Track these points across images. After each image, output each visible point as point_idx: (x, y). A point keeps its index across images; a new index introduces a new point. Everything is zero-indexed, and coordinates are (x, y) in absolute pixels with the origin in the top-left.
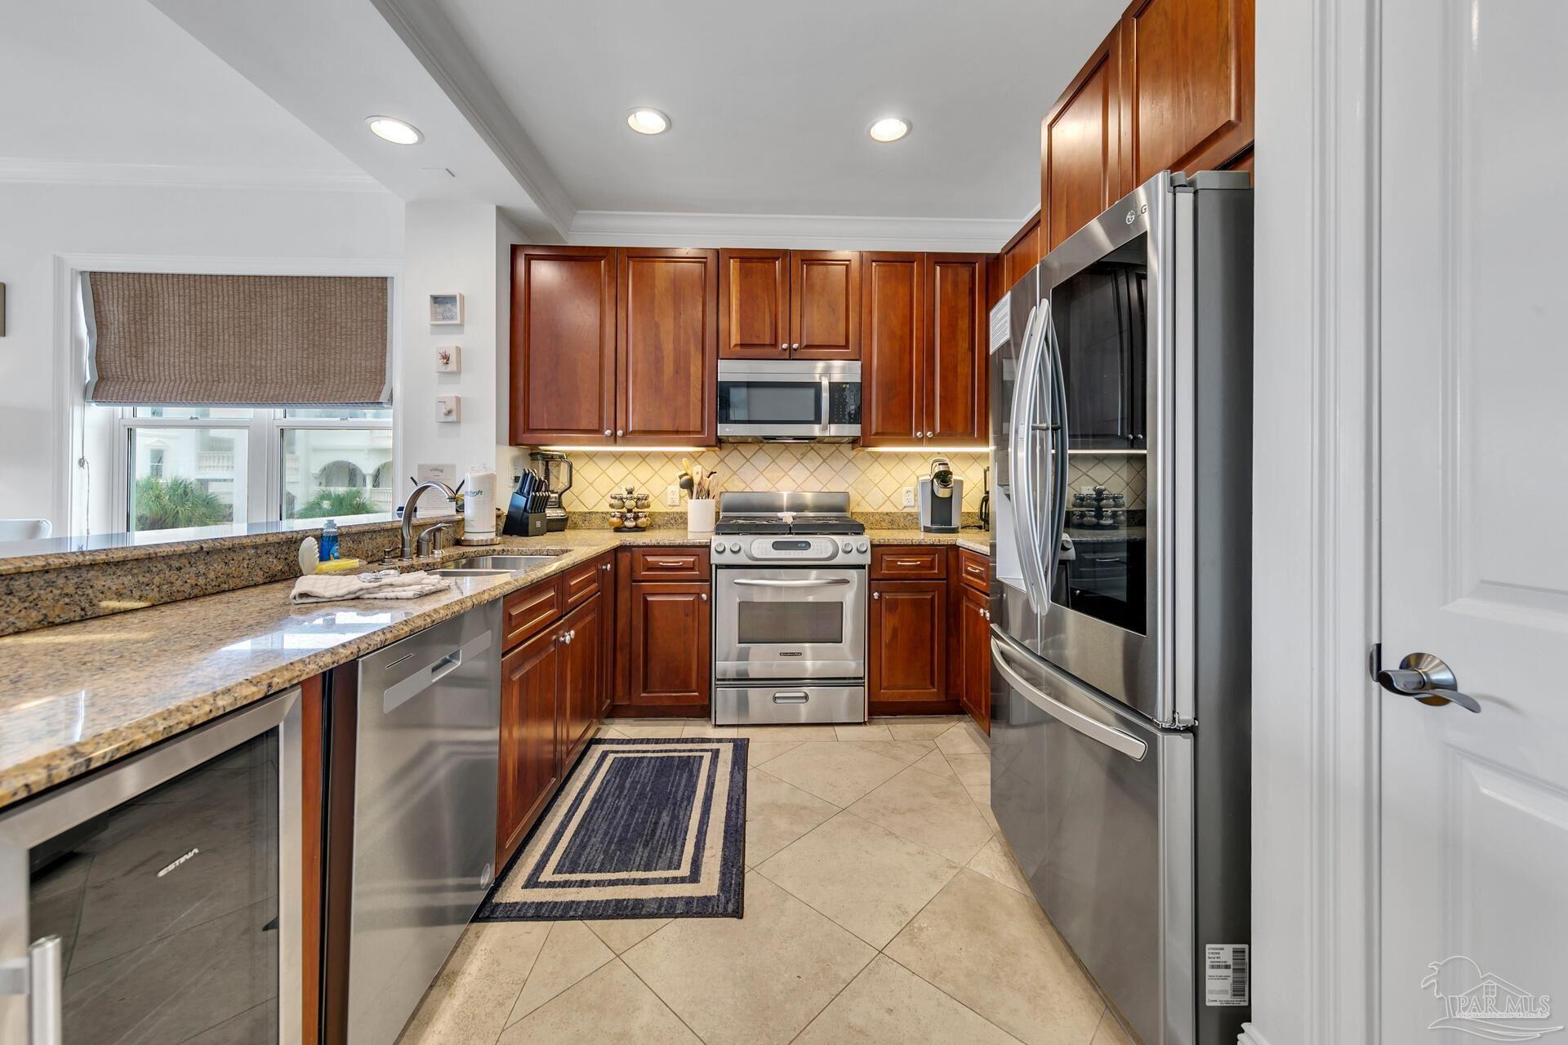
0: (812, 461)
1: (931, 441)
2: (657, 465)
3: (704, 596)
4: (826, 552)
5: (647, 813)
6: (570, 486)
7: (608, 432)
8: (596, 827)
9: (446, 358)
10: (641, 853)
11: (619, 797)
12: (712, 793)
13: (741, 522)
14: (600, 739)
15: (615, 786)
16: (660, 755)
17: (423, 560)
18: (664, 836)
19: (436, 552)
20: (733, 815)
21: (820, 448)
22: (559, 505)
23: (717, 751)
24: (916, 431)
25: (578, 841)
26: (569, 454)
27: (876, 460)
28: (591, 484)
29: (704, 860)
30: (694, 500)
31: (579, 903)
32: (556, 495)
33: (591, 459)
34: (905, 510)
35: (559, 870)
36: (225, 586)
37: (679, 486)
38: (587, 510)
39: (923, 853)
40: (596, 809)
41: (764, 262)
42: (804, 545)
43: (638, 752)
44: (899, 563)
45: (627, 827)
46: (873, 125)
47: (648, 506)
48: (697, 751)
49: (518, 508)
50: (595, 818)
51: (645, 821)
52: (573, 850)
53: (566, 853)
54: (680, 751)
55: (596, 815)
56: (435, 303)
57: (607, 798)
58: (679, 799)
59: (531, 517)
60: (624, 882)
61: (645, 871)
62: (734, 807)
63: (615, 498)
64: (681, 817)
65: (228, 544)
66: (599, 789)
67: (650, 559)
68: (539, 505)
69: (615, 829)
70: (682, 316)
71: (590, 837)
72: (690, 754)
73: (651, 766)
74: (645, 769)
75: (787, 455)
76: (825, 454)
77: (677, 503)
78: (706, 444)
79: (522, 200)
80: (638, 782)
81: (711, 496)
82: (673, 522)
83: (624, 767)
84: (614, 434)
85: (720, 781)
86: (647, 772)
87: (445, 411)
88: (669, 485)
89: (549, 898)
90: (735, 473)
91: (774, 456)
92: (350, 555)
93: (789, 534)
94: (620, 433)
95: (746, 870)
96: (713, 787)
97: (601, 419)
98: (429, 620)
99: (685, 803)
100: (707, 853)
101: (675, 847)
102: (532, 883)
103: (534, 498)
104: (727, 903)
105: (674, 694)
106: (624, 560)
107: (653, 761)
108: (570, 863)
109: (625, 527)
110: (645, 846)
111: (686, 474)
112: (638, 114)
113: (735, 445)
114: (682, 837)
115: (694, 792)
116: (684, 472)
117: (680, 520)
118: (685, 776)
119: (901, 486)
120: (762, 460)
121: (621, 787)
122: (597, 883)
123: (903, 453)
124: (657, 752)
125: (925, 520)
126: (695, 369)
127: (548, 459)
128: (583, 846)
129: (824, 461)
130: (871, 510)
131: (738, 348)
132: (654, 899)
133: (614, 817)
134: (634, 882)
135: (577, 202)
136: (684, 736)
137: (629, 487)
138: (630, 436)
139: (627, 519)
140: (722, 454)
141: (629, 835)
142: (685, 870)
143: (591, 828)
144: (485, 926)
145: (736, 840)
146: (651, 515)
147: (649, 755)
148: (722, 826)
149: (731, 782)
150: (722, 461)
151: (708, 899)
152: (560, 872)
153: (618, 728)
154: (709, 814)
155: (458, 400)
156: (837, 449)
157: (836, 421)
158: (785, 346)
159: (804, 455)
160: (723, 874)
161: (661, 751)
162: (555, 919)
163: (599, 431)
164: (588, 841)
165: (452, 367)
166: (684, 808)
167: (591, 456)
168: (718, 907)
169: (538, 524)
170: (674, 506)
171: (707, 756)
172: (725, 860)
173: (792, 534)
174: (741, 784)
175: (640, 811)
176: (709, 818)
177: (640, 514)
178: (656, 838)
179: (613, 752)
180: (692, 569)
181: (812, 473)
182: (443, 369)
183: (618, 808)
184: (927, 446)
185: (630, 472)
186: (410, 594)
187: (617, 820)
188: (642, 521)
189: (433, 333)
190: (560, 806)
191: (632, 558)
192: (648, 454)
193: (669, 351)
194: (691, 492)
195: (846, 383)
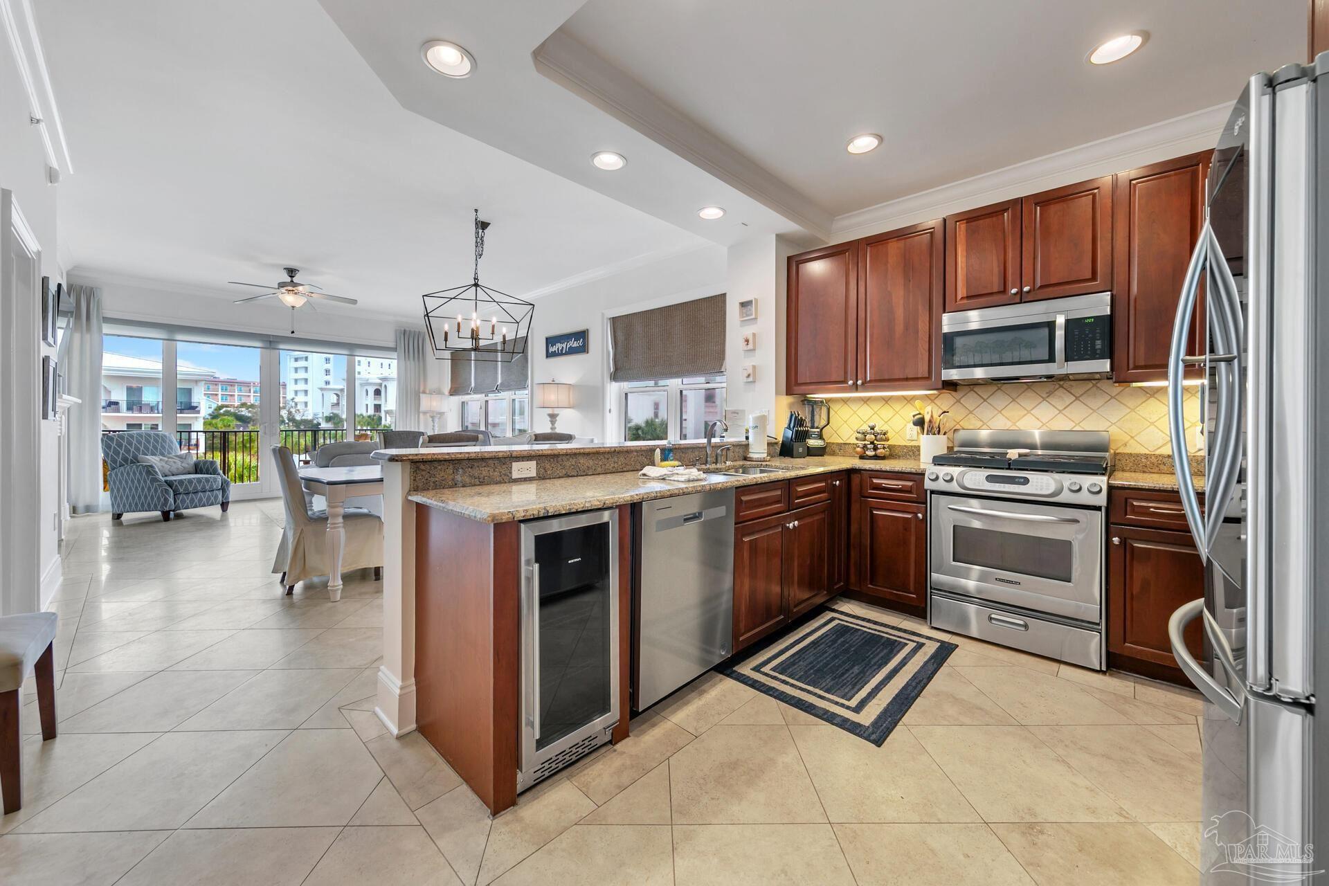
0: (1062, 399)
2: (898, 406)
3: (920, 515)
4: (1048, 489)
5: (844, 663)
6: (828, 424)
7: (850, 382)
8: (806, 657)
9: (747, 341)
10: (828, 681)
11: (829, 647)
12: (901, 668)
13: (963, 455)
14: (834, 609)
15: (831, 639)
16: (870, 631)
17: (719, 466)
18: (849, 679)
19: (727, 462)
20: (910, 688)
21: (1072, 386)
22: (820, 437)
23: (923, 644)
25: (792, 660)
26: (828, 400)
28: (846, 422)
29: (870, 704)
30: (925, 435)
31: (777, 690)
32: (818, 430)
33: (845, 403)
35: (773, 669)
36: (625, 469)
37: (912, 424)
38: (842, 442)
39: (1092, 791)
40: (811, 648)
41: (992, 217)
42: (1022, 480)
43: (857, 625)
44: (1152, 509)
45: (826, 664)
46: (1093, 51)
47: (887, 440)
48: (905, 639)
49: (787, 438)
50: (808, 652)
51: (840, 666)
52: (787, 663)
53: (782, 663)
54: (891, 635)
55: (810, 650)
56: (742, 306)
57: (821, 644)
58: (872, 663)
59: (796, 445)
60: (809, 692)
61: (825, 692)
62: (914, 684)
63: (859, 433)
64: (868, 674)
65: (625, 449)
66: (819, 637)
67: (875, 481)
68: (802, 436)
69: (818, 663)
70: (911, 283)
71: (800, 661)
72: (898, 639)
73: (862, 637)
74: (857, 637)
75: (1030, 394)
76: (1078, 391)
77: (915, 438)
78: (934, 388)
79: (789, 226)
80: (848, 643)
81: (942, 432)
82: (911, 453)
83: (843, 631)
84: (855, 384)
85: (912, 663)
86: (858, 639)
87: (747, 375)
88: (907, 422)
89: (762, 680)
90: (971, 412)
91: (1014, 395)
92: (675, 459)
93: (1007, 469)
94: (860, 382)
95: (901, 723)
96: (904, 665)
97: (846, 373)
98: (681, 491)
99: (875, 667)
100: (875, 701)
101: (853, 688)
102: (757, 669)
103: (797, 431)
104: (873, 734)
105: (895, 592)
106: (856, 479)
107: (866, 634)
108: (781, 669)
109: (867, 455)
110: (833, 679)
111: (920, 414)
112: (855, 142)
113: (972, 387)
114: (862, 684)
115: (886, 663)
116: (918, 412)
117: (914, 452)
118: (885, 651)
120: (1000, 400)
121: (834, 641)
122: (792, 685)
124: (872, 629)
126: (923, 326)
127: (813, 404)
128: (793, 664)
129: (1077, 398)
131: (965, 301)
132: (823, 708)
133: (820, 656)
134: (815, 694)
135: (834, 212)
136: (900, 626)
137: (871, 424)
138: (866, 385)
139: (868, 449)
140: (957, 395)
141: (825, 669)
142: (853, 703)
143: (803, 656)
144: (725, 679)
145: (903, 703)
146: (890, 447)
147: (865, 629)
148: (897, 691)
149: (922, 667)
150: (958, 401)
151: (859, 725)
152: (774, 671)
153: (851, 606)
154: (890, 680)
155: (754, 367)
156: (1091, 385)
157: (1076, 357)
158: (1014, 291)
159: (1050, 394)
160: (879, 717)
161: (875, 630)
162: (761, 691)
163: (845, 382)
164: (798, 662)
165: (751, 346)
166: (873, 669)
167: (845, 401)
168: (864, 732)
169: (801, 450)
170: (911, 440)
171: (911, 645)
172: (886, 711)
173: (1011, 469)
174: (930, 672)
175: (840, 660)
176: (889, 682)
177: (879, 446)
178: (843, 678)
179: (839, 619)
180: (910, 492)
182: (746, 349)
183: (826, 652)
185: (876, 413)
186: (683, 479)
187: (821, 658)
188: (880, 452)
189: (741, 326)
190: (789, 638)
191: (861, 477)
192: (890, 398)
193: (900, 313)
194: (923, 429)
195: (1089, 318)
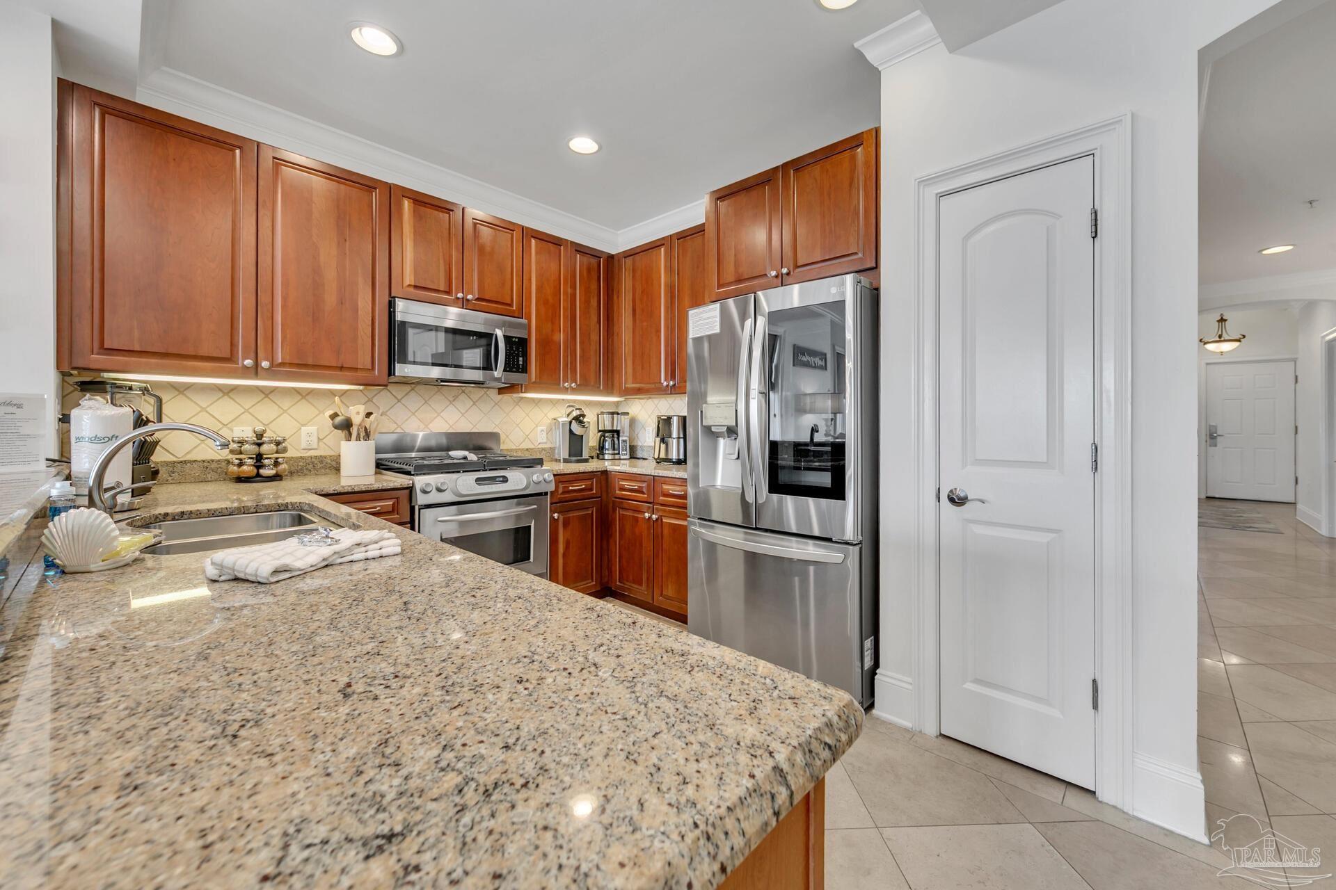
1: (574, 391)
2: (286, 403)
4: (522, 484)
24: (564, 382)
27: (517, 404)
34: (540, 446)
42: (502, 479)
44: (571, 488)
46: (571, 139)
70: (347, 243)
75: (440, 397)
76: (475, 397)
77: (315, 446)
78: (361, 382)
81: (372, 437)
82: (310, 467)
84: (254, 366)
88: (303, 425)
91: (427, 397)
94: (265, 364)
111: (340, 414)
112: (364, 30)
119: (537, 426)
123: (537, 398)
125: (564, 453)
126: (364, 304)
129: (474, 403)
130: (515, 447)
131: (412, 290)
156: (485, 393)
157: (508, 369)
158: (457, 294)
159: (456, 398)
163: (228, 360)
170: (310, 449)
173: (487, 470)
177: (280, 460)
180: (391, 513)
181: (463, 415)
184: (571, 394)
188: (281, 467)
193: (330, 275)
194: (350, 434)
195: (516, 338)
